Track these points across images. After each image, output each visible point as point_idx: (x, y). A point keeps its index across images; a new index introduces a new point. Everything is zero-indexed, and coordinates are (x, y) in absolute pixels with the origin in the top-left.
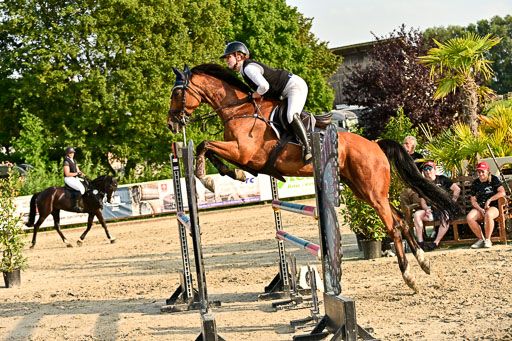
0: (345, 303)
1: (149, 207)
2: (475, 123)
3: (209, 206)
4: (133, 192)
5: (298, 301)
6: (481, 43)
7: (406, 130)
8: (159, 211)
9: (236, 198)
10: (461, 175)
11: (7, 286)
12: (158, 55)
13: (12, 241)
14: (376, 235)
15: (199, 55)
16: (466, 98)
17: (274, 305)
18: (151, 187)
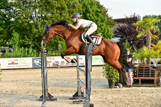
0: (90, 105)
1: (48, 65)
2: (150, 46)
5: (81, 101)
6: (154, 20)
7: (128, 47)
8: (51, 66)
10: (144, 63)
14: (113, 81)
16: (147, 38)
17: (73, 102)
18: (49, 58)
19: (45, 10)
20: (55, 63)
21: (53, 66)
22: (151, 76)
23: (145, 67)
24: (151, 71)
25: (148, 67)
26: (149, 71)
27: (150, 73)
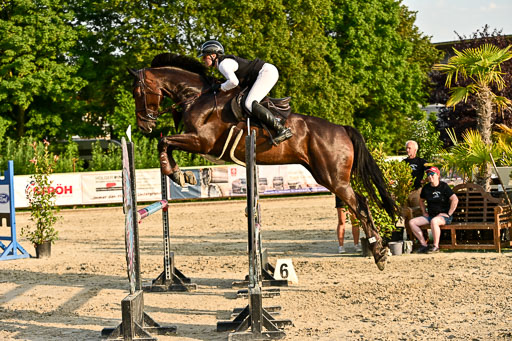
0: (252, 295)
1: (218, 190)
3: (276, 193)
4: (203, 174)
6: (499, 54)
8: (227, 194)
9: (304, 186)
11: (37, 257)
12: (255, 40)
13: (44, 215)
15: (296, 42)
16: (480, 106)
17: (239, 292)
18: (221, 170)
19: (216, 20)
20: (237, 184)
21: (232, 195)
22: (488, 220)
23: (471, 194)
24: (489, 205)
25: (479, 194)
26: (482, 205)
27: (485, 212)
